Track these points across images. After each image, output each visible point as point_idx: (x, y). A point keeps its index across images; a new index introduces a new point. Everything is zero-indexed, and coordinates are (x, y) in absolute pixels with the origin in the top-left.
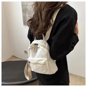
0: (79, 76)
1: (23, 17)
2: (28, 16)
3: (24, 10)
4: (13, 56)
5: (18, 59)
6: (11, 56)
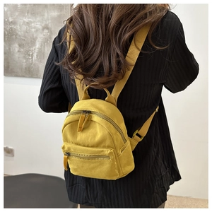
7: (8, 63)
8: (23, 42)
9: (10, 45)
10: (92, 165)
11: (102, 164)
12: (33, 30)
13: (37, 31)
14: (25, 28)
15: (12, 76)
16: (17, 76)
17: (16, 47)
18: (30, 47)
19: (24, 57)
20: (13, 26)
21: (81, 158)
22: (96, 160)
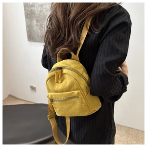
0: (125, 127)
1: (27, 26)
2: (36, 25)
3: (28, 14)
4: (10, 96)
5: (19, 101)
6: (7, 96)
7: (31, 33)
8: (39, 19)
9: (31, 21)
10: (68, 105)
11: (74, 103)
12: (45, 10)
13: (47, 10)
14: (39, 9)
15: (33, 41)
16: (36, 41)
17: (34, 22)
18: (43, 22)
19: (40, 29)
20: (32, 8)
21: (60, 101)
22: (70, 101)
